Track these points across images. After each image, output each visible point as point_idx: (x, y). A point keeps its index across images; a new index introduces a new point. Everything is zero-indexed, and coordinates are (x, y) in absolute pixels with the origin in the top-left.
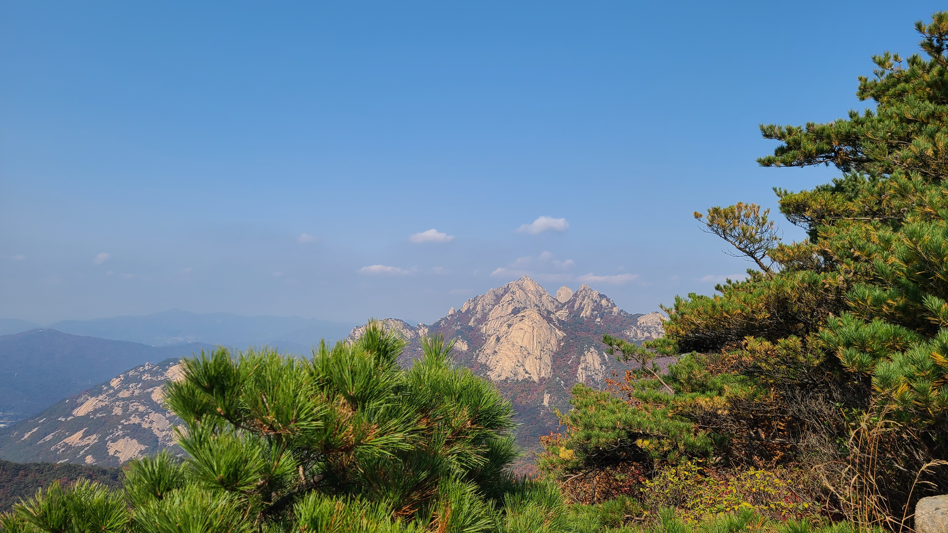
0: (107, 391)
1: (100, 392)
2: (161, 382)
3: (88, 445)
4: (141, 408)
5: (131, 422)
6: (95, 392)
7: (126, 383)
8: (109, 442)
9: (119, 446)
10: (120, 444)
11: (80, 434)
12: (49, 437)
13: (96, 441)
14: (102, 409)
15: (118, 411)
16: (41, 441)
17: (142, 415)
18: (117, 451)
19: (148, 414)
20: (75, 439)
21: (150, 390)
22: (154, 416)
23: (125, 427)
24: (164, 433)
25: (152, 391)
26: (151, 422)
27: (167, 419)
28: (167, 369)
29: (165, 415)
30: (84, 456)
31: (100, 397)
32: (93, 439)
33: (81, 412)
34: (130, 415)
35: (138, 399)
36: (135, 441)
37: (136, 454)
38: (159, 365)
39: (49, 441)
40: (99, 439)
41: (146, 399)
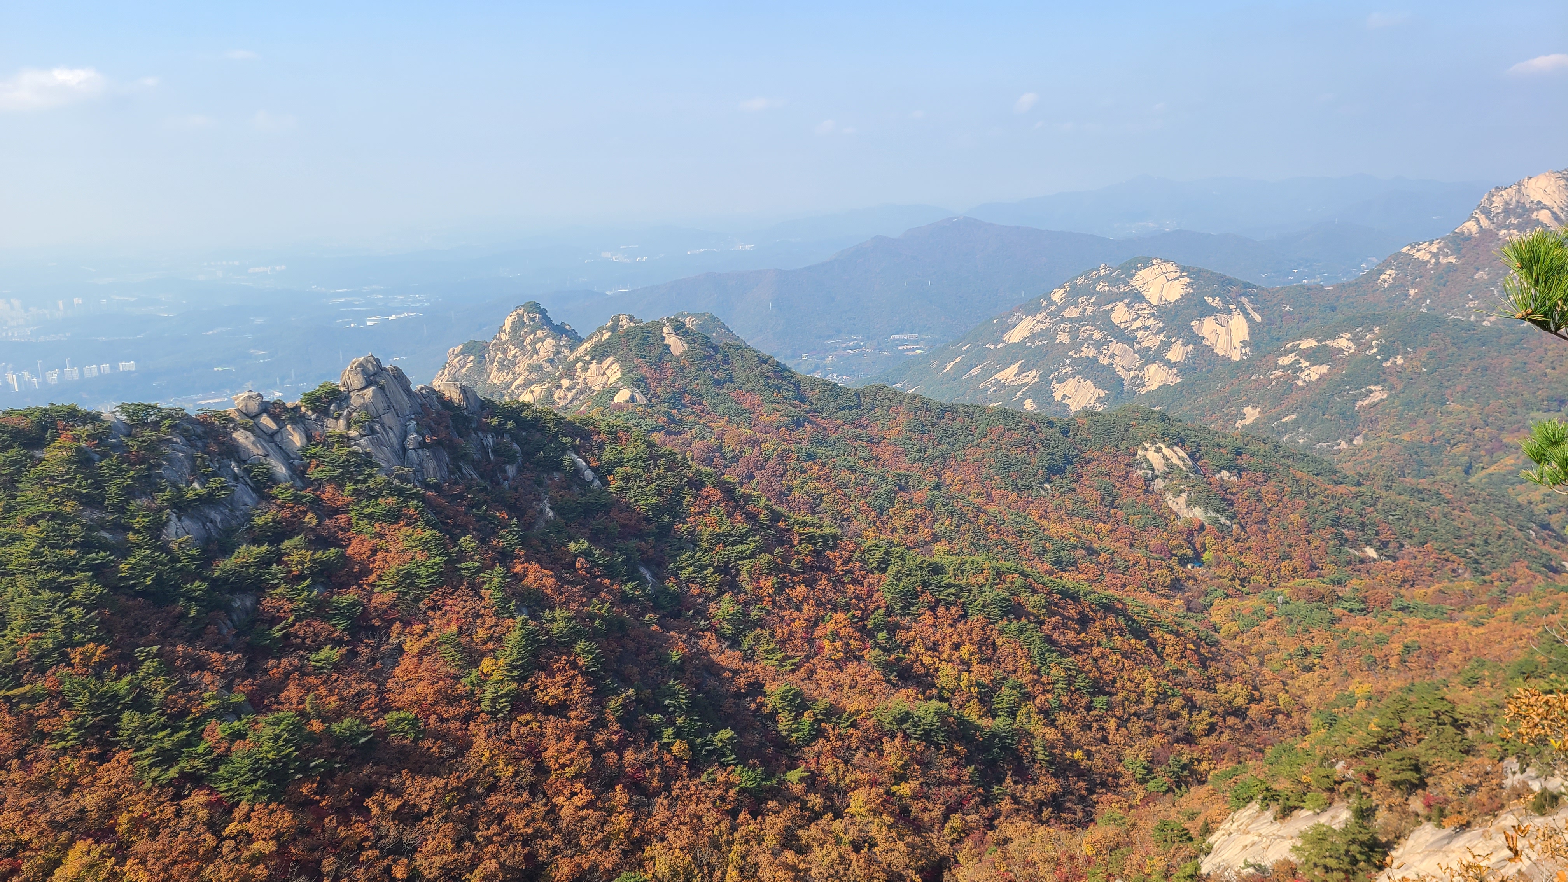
0: (1047, 307)
1: (1038, 309)
2: (1125, 295)
3: (1026, 384)
4: (1097, 335)
5: (1084, 355)
6: (1032, 309)
7: (1073, 295)
8: (1054, 382)
9: (1068, 388)
10: (1070, 385)
11: (1014, 368)
12: (976, 371)
13: (1036, 379)
14: (1042, 334)
15: (1064, 337)
16: (967, 376)
17: (1098, 345)
18: (1065, 396)
19: (1107, 343)
20: (1008, 374)
21: (1109, 307)
22: (1116, 347)
23: (1074, 362)
24: (1132, 374)
25: (1112, 309)
26: (1113, 356)
27: (1135, 352)
28: (1134, 275)
29: (1132, 347)
30: (1022, 400)
31: (1039, 317)
32: (1032, 377)
33: (1015, 336)
34: (1081, 345)
35: (1092, 320)
36: (1089, 382)
37: (1092, 402)
38: (1121, 268)
39: (977, 376)
40: (1040, 377)
41: (1104, 321)
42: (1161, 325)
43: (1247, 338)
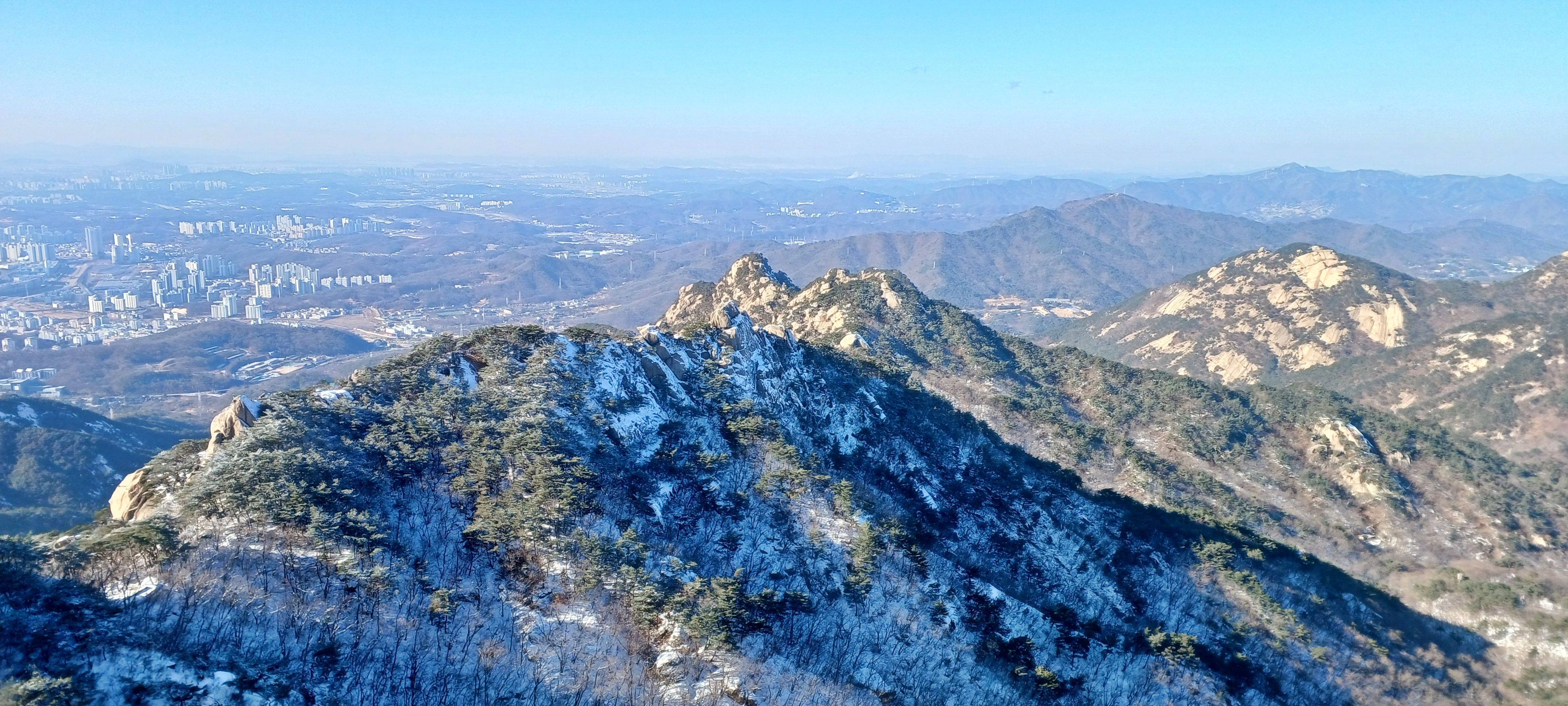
0: (1202, 284)
1: (1195, 285)
2: (1283, 278)
3: (1180, 354)
4: (1253, 313)
5: (1238, 330)
6: (1190, 282)
7: (1231, 274)
8: (1208, 355)
9: (1221, 361)
10: (1223, 359)
11: (1168, 338)
12: (1130, 337)
13: (1191, 350)
14: (1197, 308)
15: (1219, 313)
16: (1122, 341)
17: (1253, 322)
18: (1218, 368)
19: (1262, 322)
20: (1163, 343)
21: (1265, 288)
22: (1272, 326)
23: (1230, 337)
24: (1286, 352)
25: (1269, 290)
26: (1267, 334)
27: (1290, 332)
28: (1293, 259)
29: (1287, 327)
30: (1176, 367)
31: (1195, 292)
32: (1187, 348)
33: (1171, 308)
34: (1237, 320)
35: (1249, 298)
36: (1242, 357)
37: (1245, 375)
38: (1279, 251)
39: (1132, 341)
40: (1195, 348)
41: (1259, 299)
42: (1317, 308)
43: (1401, 327)
